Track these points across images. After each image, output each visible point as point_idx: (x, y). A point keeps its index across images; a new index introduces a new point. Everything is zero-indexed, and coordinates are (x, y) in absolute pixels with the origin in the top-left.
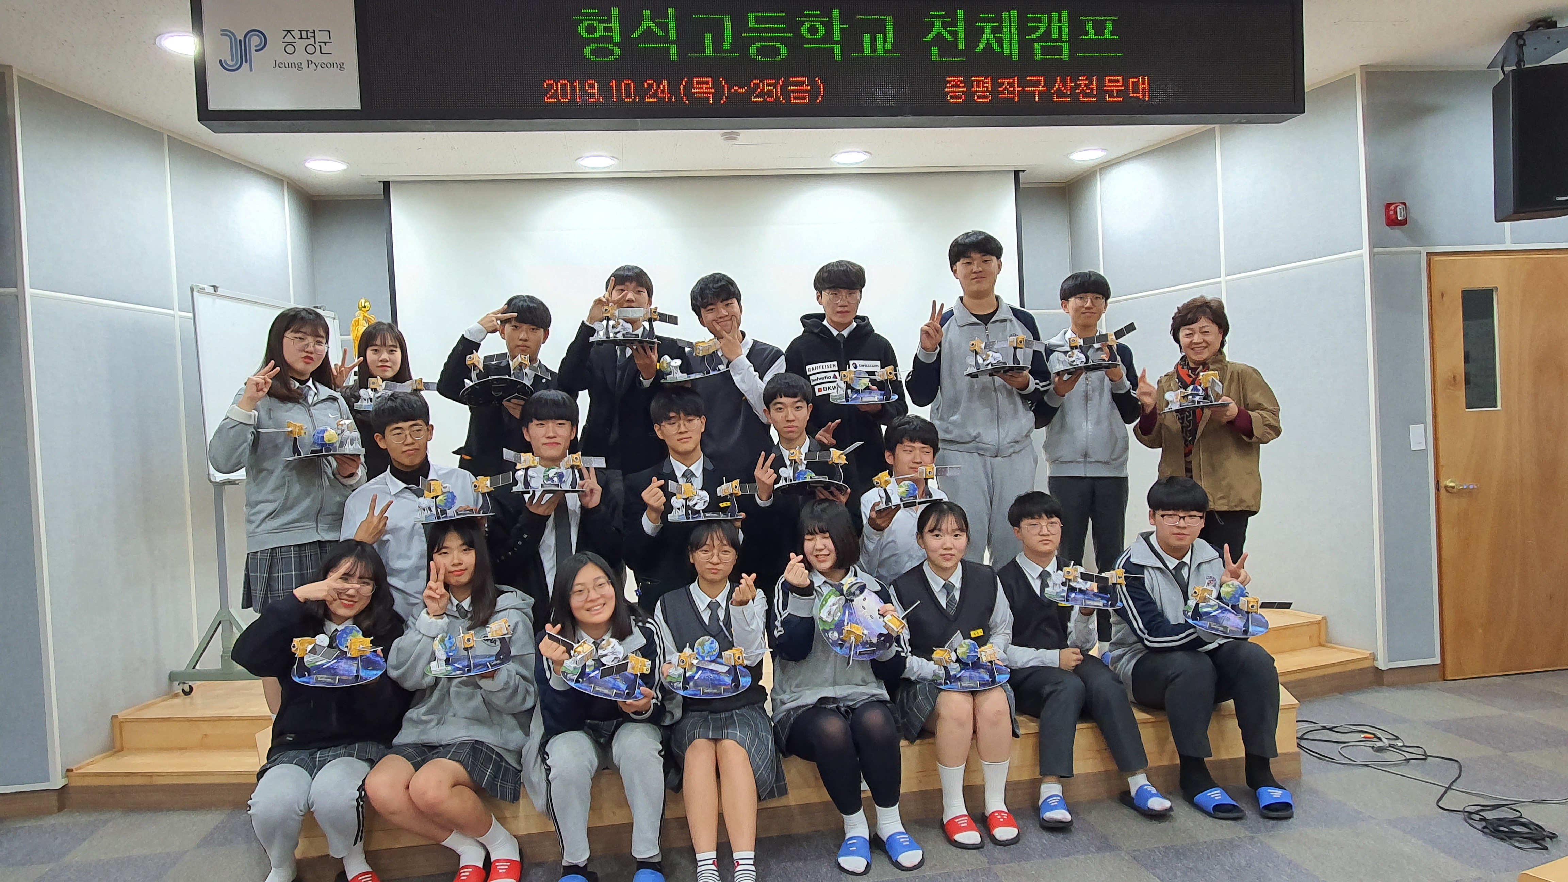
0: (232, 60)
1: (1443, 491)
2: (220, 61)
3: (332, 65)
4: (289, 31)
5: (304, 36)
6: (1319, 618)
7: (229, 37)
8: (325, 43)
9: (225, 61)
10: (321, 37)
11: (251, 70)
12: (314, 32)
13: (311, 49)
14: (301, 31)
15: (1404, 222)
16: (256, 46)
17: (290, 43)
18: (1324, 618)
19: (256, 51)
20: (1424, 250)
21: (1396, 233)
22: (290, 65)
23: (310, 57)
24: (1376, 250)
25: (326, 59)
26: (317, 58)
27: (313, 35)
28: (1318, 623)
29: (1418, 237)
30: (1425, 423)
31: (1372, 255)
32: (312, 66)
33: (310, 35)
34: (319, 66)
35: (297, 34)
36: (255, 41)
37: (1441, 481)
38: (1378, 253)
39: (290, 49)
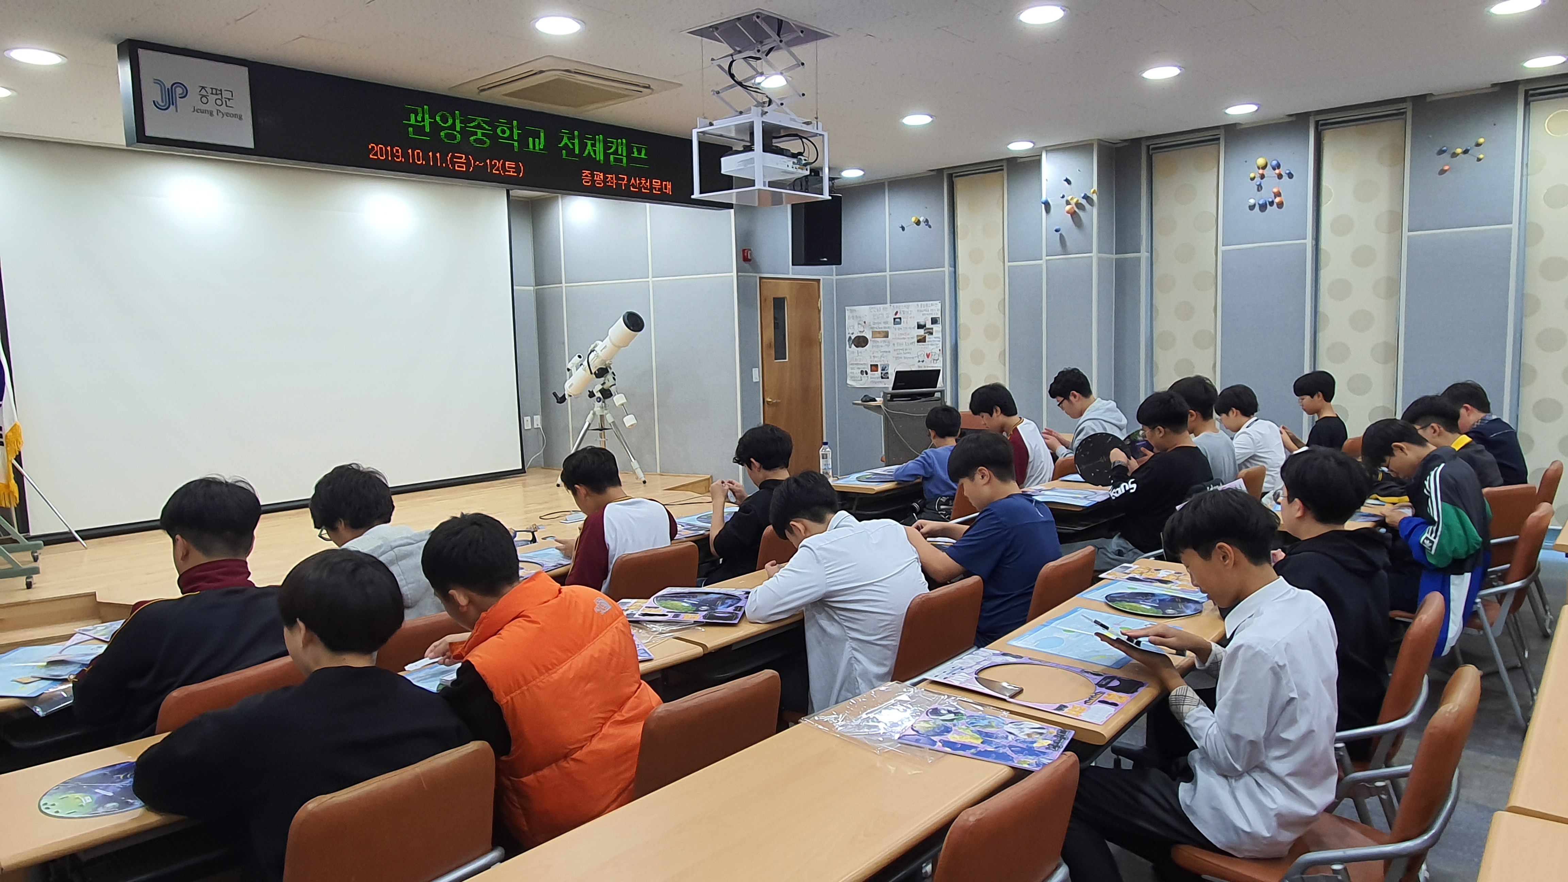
0: (163, 102)
1: (766, 403)
2: (154, 102)
3: (235, 116)
4: (203, 88)
5: (214, 92)
6: (709, 476)
7: (159, 84)
8: (229, 99)
9: (157, 102)
10: (226, 95)
11: (177, 111)
12: (221, 90)
13: (219, 102)
14: (212, 89)
15: (750, 260)
16: (180, 94)
17: (205, 96)
18: (711, 477)
19: (180, 98)
20: (758, 275)
21: (746, 265)
22: (203, 112)
23: (218, 108)
24: (739, 274)
25: (231, 111)
26: (223, 109)
27: (220, 92)
28: (708, 479)
29: (756, 268)
30: (759, 368)
31: (738, 276)
32: (220, 115)
33: (218, 92)
34: (225, 116)
35: (209, 91)
36: (179, 91)
37: (766, 398)
38: (741, 276)
39: (204, 100)
